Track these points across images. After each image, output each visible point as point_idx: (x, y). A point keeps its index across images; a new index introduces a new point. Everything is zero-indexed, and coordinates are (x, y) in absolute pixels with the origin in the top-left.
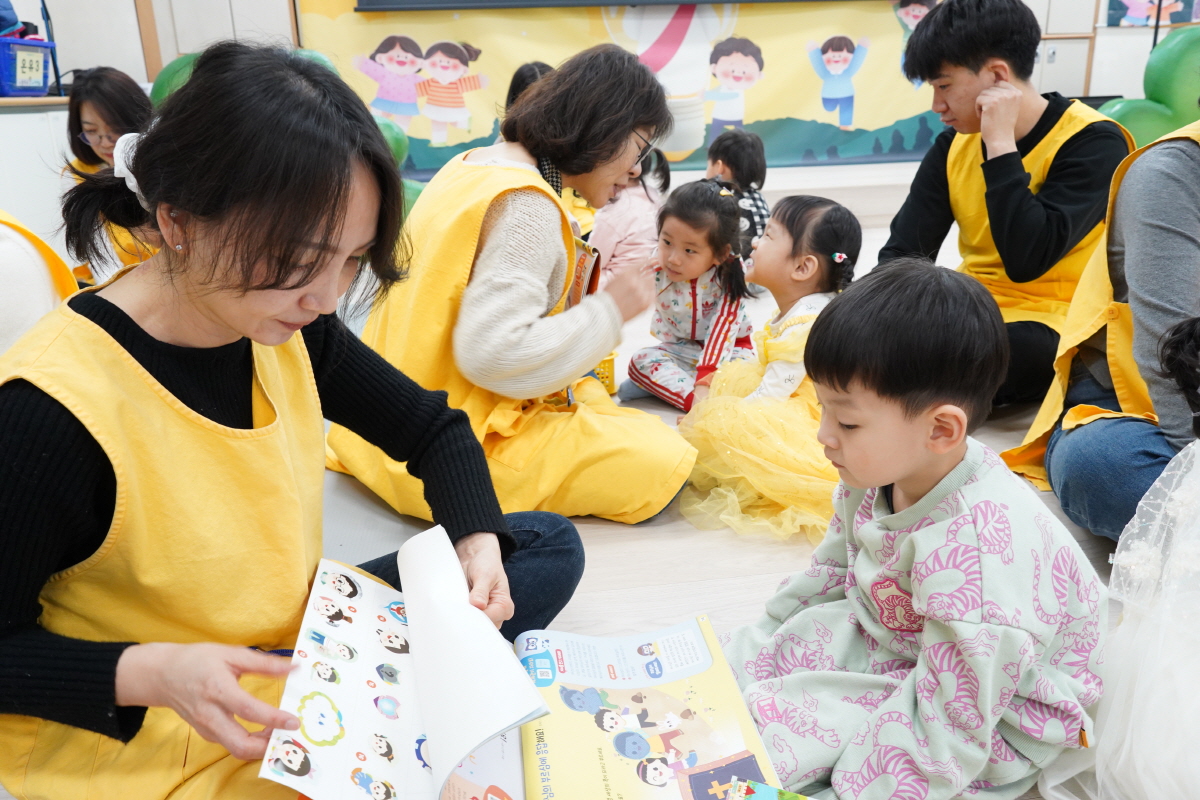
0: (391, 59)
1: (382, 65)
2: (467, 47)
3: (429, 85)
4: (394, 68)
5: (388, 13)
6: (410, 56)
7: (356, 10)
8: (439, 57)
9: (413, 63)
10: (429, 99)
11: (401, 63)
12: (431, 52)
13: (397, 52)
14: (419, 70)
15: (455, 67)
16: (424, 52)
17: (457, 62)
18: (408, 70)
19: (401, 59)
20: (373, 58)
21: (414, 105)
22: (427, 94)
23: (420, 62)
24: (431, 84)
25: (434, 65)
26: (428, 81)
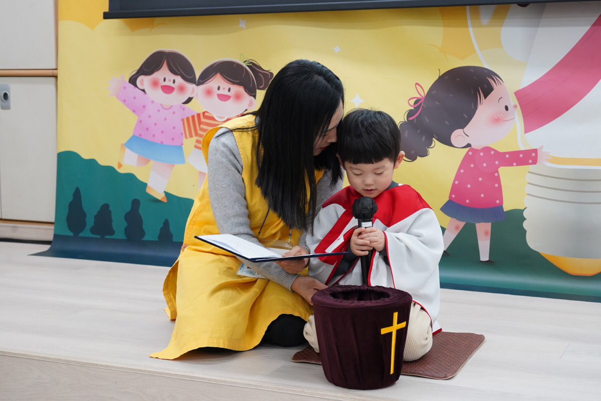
0: (155, 84)
1: (143, 90)
2: (254, 67)
3: (200, 123)
4: (156, 95)
5: (157, 20)
6: (179, 80)
7: (107, 16)
8: (217, 82)
9: (182, 89)
10: (198, 141)
11: (168, 89)
12: (207, 75)
13: (164, 74)
14: (189, 100)
15: (238, 97)
16: (198, 75)
17: (241, 89)
18: (176, 99)
19: (167, 83)
20: (133, 81)
21: (180, 147)
22: (197, 134)
23: (190, 87)
24: (203, 120)
25: (209, 92)
26: (199, 115)
